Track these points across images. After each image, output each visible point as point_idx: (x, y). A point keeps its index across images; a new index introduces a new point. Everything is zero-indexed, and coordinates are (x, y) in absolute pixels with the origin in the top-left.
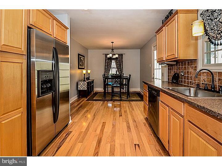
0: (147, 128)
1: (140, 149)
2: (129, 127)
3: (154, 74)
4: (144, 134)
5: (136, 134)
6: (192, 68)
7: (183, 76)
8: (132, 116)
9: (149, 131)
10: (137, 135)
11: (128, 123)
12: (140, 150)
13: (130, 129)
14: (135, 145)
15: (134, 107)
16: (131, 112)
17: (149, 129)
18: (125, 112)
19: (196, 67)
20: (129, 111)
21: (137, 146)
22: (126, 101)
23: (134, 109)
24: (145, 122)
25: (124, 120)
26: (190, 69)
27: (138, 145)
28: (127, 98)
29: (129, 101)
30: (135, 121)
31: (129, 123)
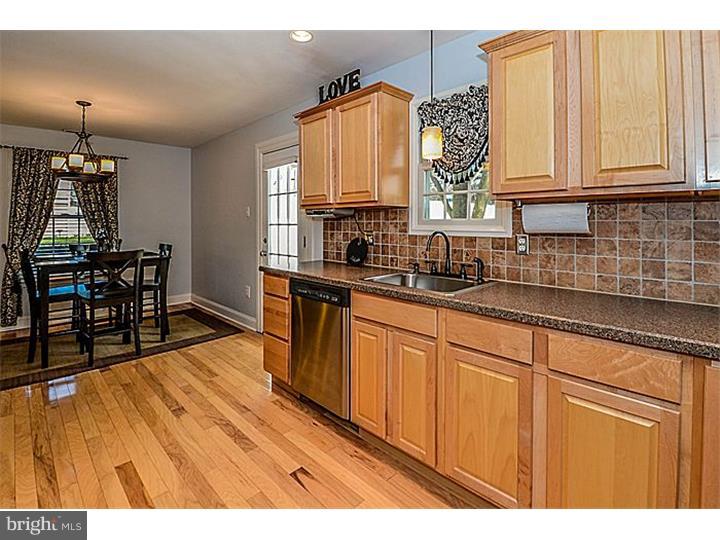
0: (294, 411)
1: (313, 478)
2: (238, 436)
3: (265, 241)
4: (299, 433)
5: (274, 446)
6: (396, 227)
7: (372, 244)
8: (224, 395)
9: (303, 419)
10: (280, 446)
11: (226, 425)
12: (316, 480)
13: (247, 439)
14: (294, 474)
15: (211, 366)
16: (209, 384)
17: (301, 412)
18: (186, 393)
19: (405, 224)
20: (199, 382)
21: (299, 475)
22: (160, 350)
23: (216, 370)
24: (278, 397)
25: (205, 421)
26: (391, 227)
27: (302, 470)
28: (163, 340)
29: (177, 346)
30: (245, 407)
31: (228, 424)
